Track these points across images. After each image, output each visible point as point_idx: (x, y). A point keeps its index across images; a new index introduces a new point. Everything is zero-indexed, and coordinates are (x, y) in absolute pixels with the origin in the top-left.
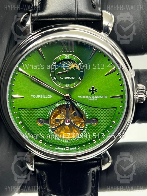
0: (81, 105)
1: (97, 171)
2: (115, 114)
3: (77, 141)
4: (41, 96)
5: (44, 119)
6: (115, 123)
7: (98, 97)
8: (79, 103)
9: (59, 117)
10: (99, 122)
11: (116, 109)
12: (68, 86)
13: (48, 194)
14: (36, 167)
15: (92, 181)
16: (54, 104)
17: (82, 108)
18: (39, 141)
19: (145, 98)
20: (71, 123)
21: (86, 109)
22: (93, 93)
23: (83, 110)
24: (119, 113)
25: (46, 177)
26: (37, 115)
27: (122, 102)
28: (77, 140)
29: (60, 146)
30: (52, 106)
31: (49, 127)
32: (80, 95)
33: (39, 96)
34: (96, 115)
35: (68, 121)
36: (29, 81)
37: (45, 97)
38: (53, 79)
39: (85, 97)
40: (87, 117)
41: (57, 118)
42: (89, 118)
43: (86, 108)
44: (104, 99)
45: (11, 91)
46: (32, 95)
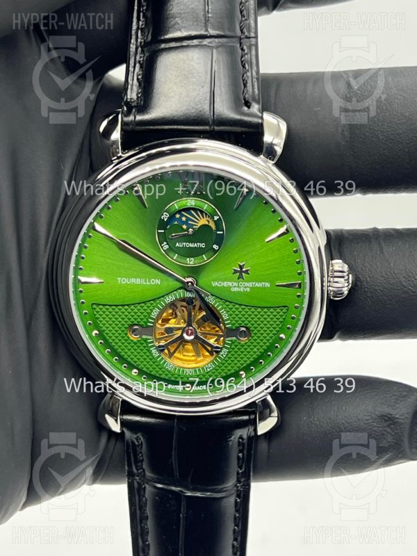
0: (218, 300)
1: (250, 438)
2: (284, 319)
3: (207, 373)
4: (138, 281)
5: (141, 326)
6: (284, 337)
7: (250, 284)
8: (213, 295)
9: (172, 323)
10: (253, 335)
11: (287, 310)
12: (191, 262)
13: (147, 483)
14: (124, 424)
15: (238, 458)
16: (163, 296)
17: (218, 306)
18: (132, 370)
19: (346, 288)
20: (196, 337)
21: (228, 309)
22: (241, 277)
23: (221, 309)
24: (293, 318)
25: (144, 446)
26: (129, 319)
27: (299, 296)
28: (208, 370)
29: (173, 381)
30: (158, 301)
31: (152, 342)
32: (214, 281)
33: (133, 280)
34: (246, 322)
35: (190, 331)
36: (115, 249)
37: (146, 282)
38: (162, 247)
39: (225, 284)
40: (228, 324)
41: (167, 326)
42: (234, 328)
43: (228, 305)
44: (264, 288)
45: (77, 269)
46: (119, 279)
